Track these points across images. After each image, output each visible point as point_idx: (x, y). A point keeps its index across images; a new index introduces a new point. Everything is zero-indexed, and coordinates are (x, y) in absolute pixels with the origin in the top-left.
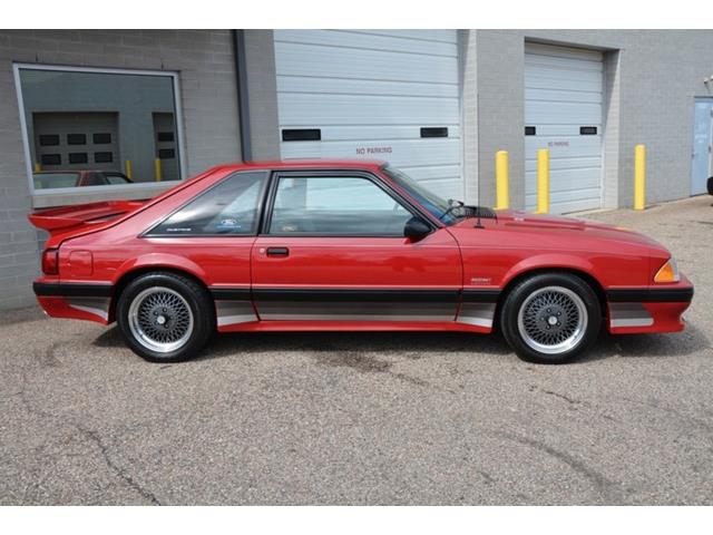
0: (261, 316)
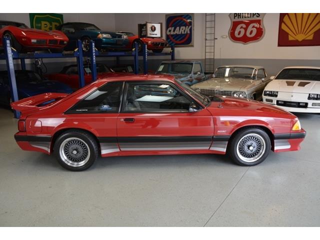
0: (121, 149)
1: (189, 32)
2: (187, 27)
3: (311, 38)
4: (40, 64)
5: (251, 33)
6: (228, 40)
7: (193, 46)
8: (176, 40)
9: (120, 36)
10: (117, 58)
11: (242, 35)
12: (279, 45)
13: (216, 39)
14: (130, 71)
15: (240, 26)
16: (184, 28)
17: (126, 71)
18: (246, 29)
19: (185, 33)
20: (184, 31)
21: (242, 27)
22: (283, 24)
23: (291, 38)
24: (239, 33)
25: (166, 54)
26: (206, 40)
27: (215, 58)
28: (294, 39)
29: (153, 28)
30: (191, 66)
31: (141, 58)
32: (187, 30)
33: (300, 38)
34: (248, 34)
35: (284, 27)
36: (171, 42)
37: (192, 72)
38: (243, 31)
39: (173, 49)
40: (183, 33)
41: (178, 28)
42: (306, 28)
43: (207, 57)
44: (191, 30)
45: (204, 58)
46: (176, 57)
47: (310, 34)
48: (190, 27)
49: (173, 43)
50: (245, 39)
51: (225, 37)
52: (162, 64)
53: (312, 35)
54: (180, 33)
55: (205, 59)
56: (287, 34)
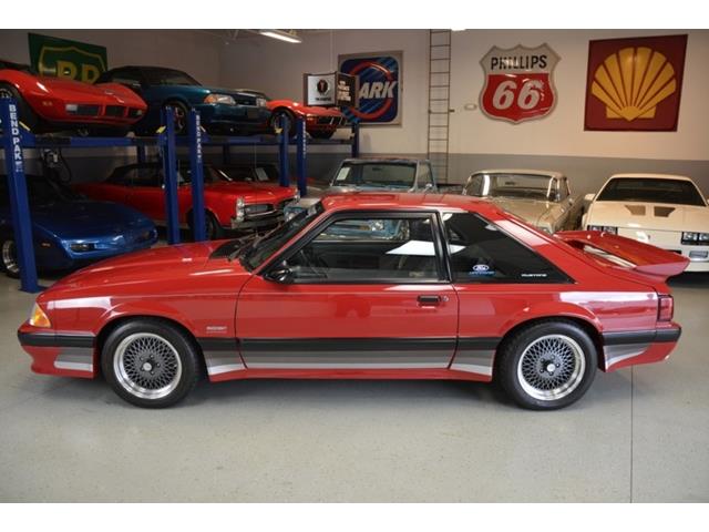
1: (391, 95)
2: (387, 84)
3: (651, 114)
4: (56, 160)
5: (528, 100)
6: (479, 114)
7: (399, 125)
8: (362, 111)
9: (252, 101)
10: (224, 149)
11: (508, 104)
12: (587, 128)
13: (453, 111)
14: (261, 179)
15: (503, 85)
16: (379, 85)
17: (253, 180)
18: (517, 93)
19: (384, 96)
20: (381, 92)
21: (508, 88)
22: (594, 85)
23: (610, 114)
24: (503, 100)
25: (343, 142)
26: (430, 112)
27: (450, 152)
28: (617, 116)
29: (322, 84)
30: (412, 169)
31: (293, 149)
32: (388, 90)
33: (630, 113)
34: (521, 103)
35: (596, 90)
36: (351, 115)
37: (416, 184)
38: (510, 97)
39: (355, 131)
40: (378, 96)
41: (366, 85)
42: (642, 94)
43: (431, 150)
44: (395, 90)
45: (425, 152)
46: (362, 149)
47: (648, 106)
48: (394, 84)
49: (355, 116)
50: (514, 114)
51: (472, 107)
52: (345, 165)
53: (653, 110)
54: (371, 96)
55: (428, 154)
56: (603, 106)
